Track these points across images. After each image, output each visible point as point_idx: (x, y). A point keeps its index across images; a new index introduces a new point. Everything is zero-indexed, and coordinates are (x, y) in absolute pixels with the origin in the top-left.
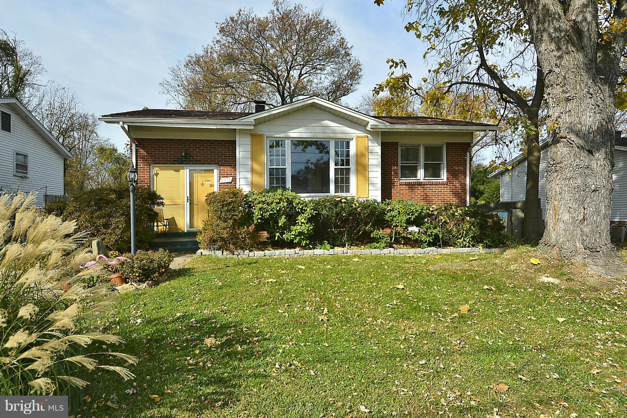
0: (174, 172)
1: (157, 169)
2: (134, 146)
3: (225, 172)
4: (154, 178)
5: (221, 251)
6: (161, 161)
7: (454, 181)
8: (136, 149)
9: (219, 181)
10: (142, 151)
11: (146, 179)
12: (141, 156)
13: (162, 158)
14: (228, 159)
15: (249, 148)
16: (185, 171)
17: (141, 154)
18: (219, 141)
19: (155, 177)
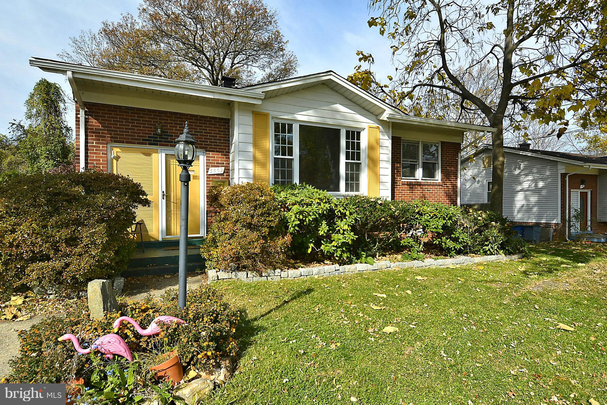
0: (143, 157)
1: (118, 150)
2: (82, 113)
3: (214, 160)
4: (112, 163)
5: (245, 273)
6: (125, 138)
7: (447, 182)
8: (86, 118)
9: (207, 172)
10: (94, 122)
11: (101, 164)
12: (93, 129)
13: (126, 135)
14: (219, 143)
15: (250, 130)
16: (160, 155)
17: (94, 126)
18: (206, 117)
19: (115, 161)
